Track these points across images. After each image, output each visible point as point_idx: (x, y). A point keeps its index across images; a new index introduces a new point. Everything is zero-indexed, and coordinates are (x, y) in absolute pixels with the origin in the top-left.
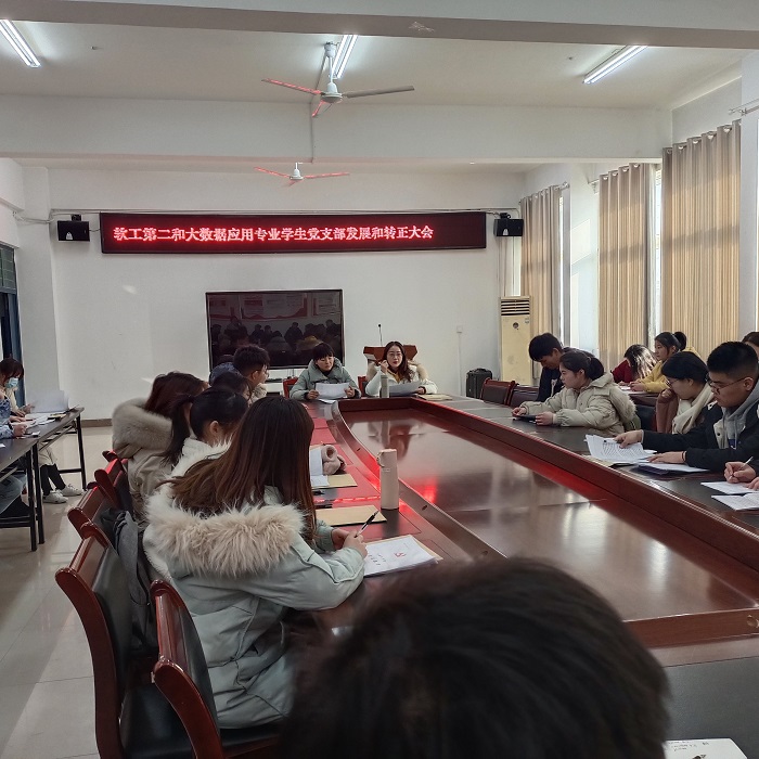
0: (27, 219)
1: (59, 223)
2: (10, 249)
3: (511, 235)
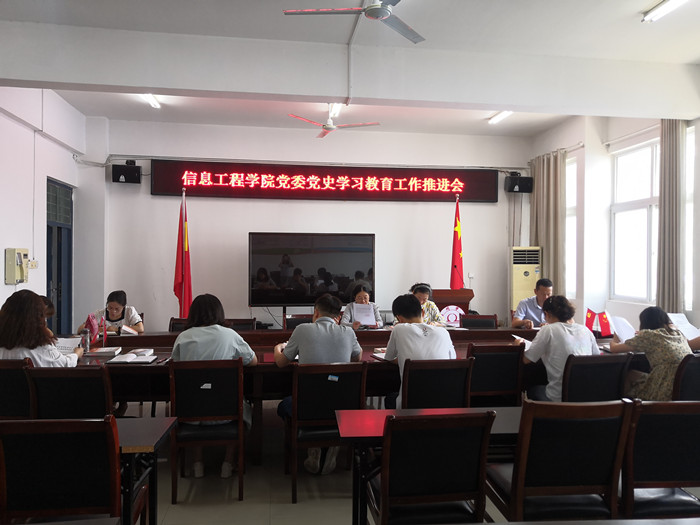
0: (86, 162)
1: (114, 166)
2: (67, 189)
3: (521, 191)
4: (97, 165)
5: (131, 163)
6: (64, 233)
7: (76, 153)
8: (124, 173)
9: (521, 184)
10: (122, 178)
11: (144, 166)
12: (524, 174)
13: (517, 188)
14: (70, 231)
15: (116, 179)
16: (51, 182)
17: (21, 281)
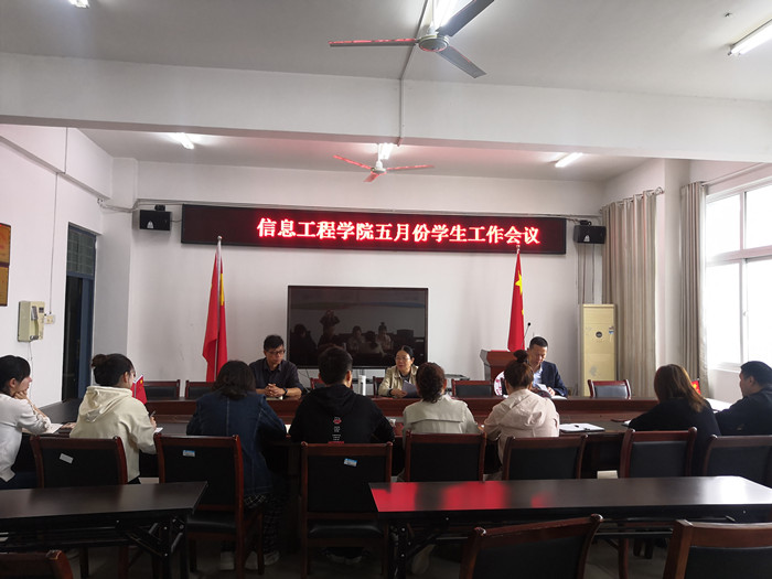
0: (112, 207)
1: (141, 211)
2: (90, 237)
3: (591, 241)
5: (160, 208)
8: (153, 220)
9: (594, 234)
11: (175, 211)
14: (91, 283)
15: (143, 226)
16: (72, 227)
17: (36, 338)
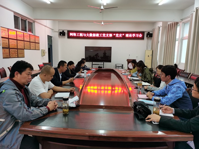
0: (54, 31)
1: (60, 32)
2: (51, 37)
3: (149, 37)
4: (56, 32)
5: (63, 31)
6: (51, 46)
7: (52, 30)
8: (62, 34)
9: (150, 35)
10: (62, 35)
11: (66, 32)
12: (151, 33)
13: (148, 36)
14: (52, 46)
15: (60, 35)
16: (48, 36)
17: (44, 55)
